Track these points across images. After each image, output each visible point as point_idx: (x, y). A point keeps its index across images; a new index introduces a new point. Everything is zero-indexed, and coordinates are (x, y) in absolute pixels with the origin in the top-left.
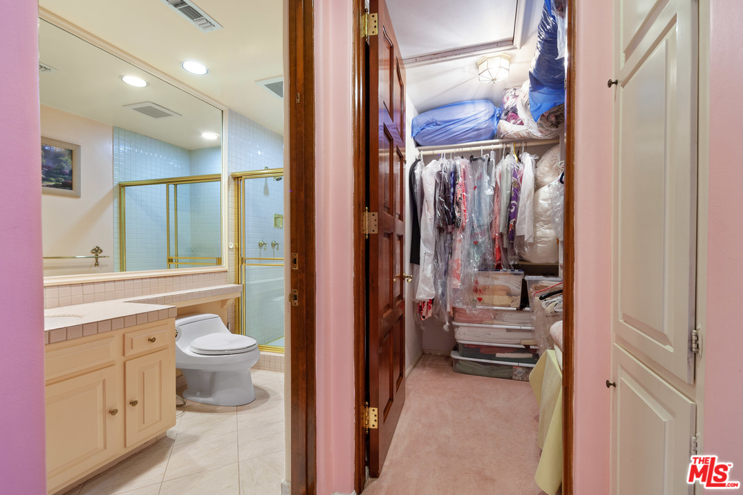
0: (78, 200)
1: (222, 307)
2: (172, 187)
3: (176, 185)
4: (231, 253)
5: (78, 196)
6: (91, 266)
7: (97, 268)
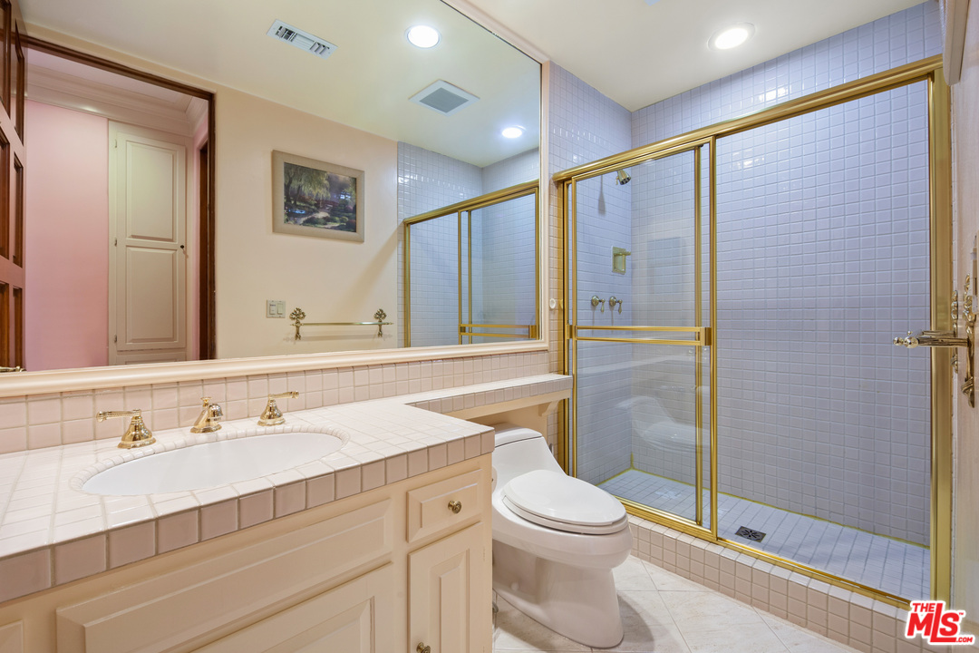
0: (362, 245)
1: (541, 415)
2: (465, 215)
3: (470, 212)
4: (552, 316)
5: (361, 241)
6: (374, 337)
7: (380, 340)
